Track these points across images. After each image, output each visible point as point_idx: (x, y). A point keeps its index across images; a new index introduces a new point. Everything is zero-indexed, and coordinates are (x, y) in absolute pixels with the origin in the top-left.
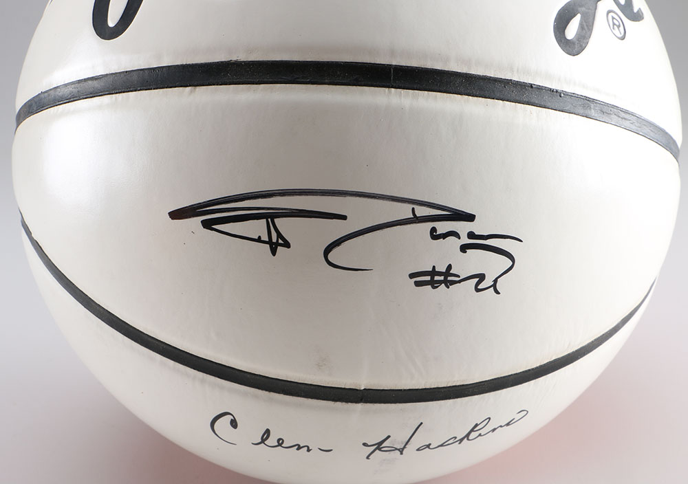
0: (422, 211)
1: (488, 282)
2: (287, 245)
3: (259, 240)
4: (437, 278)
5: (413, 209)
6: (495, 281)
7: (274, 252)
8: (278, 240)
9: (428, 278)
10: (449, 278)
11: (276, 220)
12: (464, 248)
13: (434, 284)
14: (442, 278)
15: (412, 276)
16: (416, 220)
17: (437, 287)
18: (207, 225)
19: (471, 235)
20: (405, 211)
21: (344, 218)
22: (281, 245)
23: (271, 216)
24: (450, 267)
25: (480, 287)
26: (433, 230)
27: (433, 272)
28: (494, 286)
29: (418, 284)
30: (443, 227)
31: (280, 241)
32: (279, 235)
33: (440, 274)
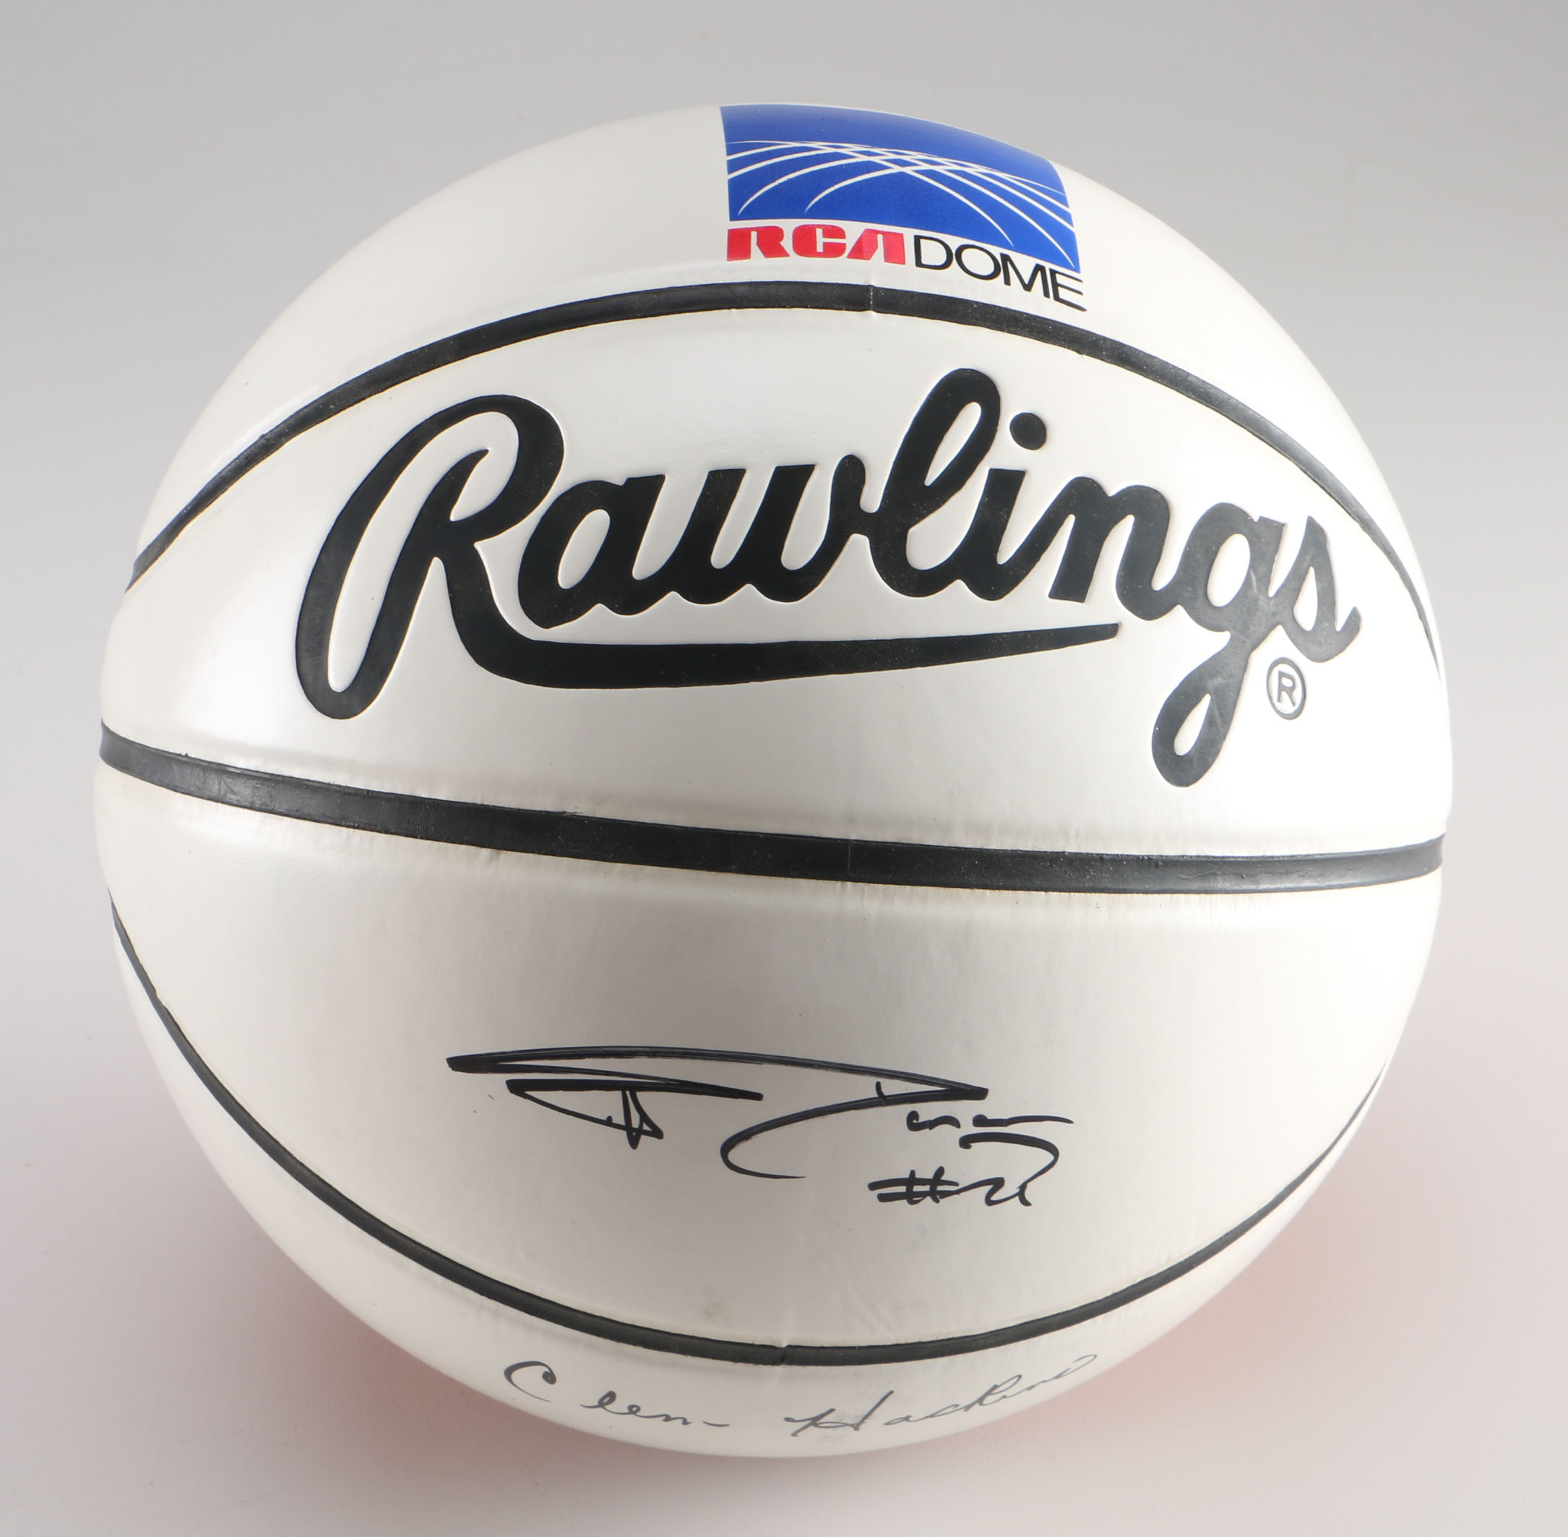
0: (892, 1087)
1: (1010, 1188)
2: (657, 1133)
3: (608, 1122)
4: (917, 1188)
5: (878, 1086)
6: (1023, 1187)
7: (634, 1143)
8: (641, 1125)
9: (903, 1189)
10: (940, 1188)
11: (641, 1096)
12: (966, 1142)
13: (911, 1197)
14: (927, 1188)
15: (873, 1186)
16: (883, 1100)
17: (917, 1202)
18: (517, 1088)
19: (980, 1121)
20: (864, 1088)
21: (757, 1097)
22: (647, 1133)
23: (630, 1087)
24: (940, 1171)
25: (994, 1198)
26: (913, 1115)
27: (912, 1180)
28: (1021, 1194)
29: (883, 1198)
30: (928, 1111)
31: (646, 1127)
32: (644, 1118)
33: (923, 1182)
